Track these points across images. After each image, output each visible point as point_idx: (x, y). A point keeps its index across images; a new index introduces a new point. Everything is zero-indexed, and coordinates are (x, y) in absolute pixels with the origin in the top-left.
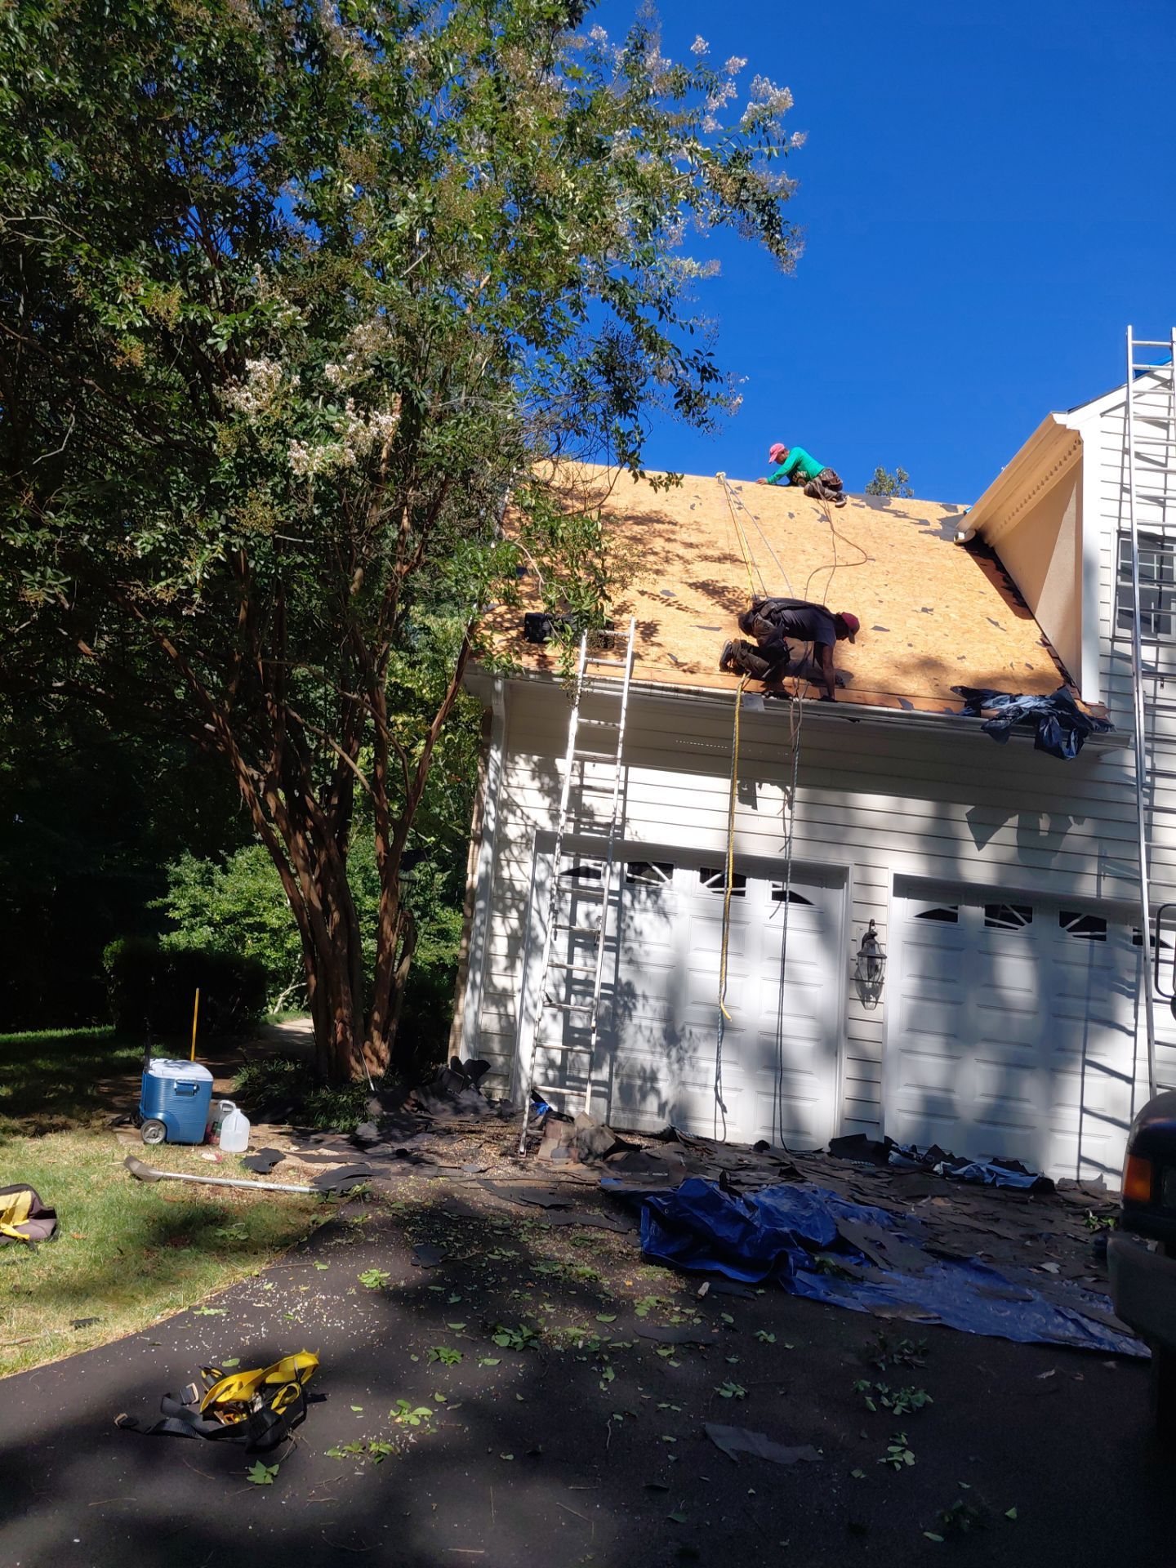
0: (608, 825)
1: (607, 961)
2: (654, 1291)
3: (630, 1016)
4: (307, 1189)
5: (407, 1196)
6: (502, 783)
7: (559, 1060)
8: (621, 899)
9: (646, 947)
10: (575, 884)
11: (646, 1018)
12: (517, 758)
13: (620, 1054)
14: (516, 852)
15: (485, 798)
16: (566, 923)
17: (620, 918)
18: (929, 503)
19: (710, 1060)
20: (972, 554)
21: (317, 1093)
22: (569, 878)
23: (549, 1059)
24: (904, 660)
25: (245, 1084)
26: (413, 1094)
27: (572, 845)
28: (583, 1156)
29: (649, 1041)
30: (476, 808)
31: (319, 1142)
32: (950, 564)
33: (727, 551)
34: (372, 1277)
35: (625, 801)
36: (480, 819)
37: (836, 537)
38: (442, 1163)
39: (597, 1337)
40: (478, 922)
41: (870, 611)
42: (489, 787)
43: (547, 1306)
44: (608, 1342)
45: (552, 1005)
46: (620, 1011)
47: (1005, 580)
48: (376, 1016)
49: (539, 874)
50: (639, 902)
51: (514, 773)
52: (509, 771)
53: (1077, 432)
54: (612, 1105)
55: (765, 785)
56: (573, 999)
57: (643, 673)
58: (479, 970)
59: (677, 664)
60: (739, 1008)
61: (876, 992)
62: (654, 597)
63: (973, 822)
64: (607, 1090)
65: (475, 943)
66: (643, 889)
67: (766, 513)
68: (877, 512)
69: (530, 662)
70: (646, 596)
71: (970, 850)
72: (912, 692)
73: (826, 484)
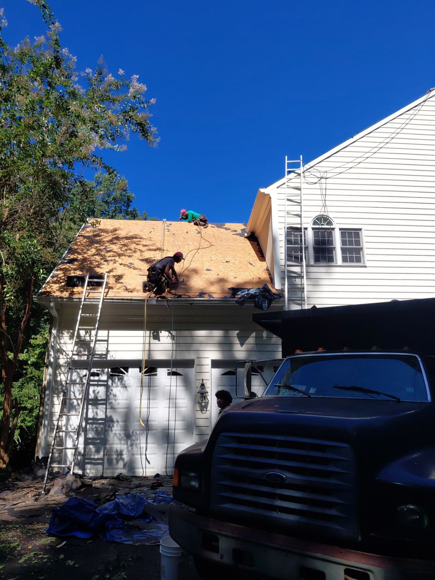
1: (102, 409)
2: (38, 549)
3: (112, 430)
6: (57, 343)
7: (82, 452)
8: (107, 384)
9: (118, 401)
10: (89, 380)
11: (118, 430)
12: (64, 332)
13: (108, 446)
14: (62, 369)
15: (50, 349)
17: (107, 391)
19: (143, 443)
20: (249, 241)
22: (87, 377)
23: (78, 452)
24: (214, 280)
28: (67, 492)
29: (119, 439)
30: (47, 353)
33: (159, 247)
35: (108, 344)
36: (48, 358)
37: (201, 239)
40: (46, 400)
41: (206, 264)
42: (51, 345)
46: (107, 428)
49: (74, 377)
50: (115, 383)
51: (62, 338)
52: (60, 337)
53: (269, 194)
54: (105, 467)
55: (163, 332)
56: (88, 426)
57: (111, 294)
58: (47, 419)
59: (127, 289)
60: (155, 421)
61: (206, 406)
62: (125, 265)
63: (239, 336)
64: (102, 462)
65: (45, 408)
66: (116, 378)
67: (178, 232)
68: (219, 229)
69: (66, 294)
70: (122, 265)
71: (238, 347)
72: (214, 292)
73: (201, 220)
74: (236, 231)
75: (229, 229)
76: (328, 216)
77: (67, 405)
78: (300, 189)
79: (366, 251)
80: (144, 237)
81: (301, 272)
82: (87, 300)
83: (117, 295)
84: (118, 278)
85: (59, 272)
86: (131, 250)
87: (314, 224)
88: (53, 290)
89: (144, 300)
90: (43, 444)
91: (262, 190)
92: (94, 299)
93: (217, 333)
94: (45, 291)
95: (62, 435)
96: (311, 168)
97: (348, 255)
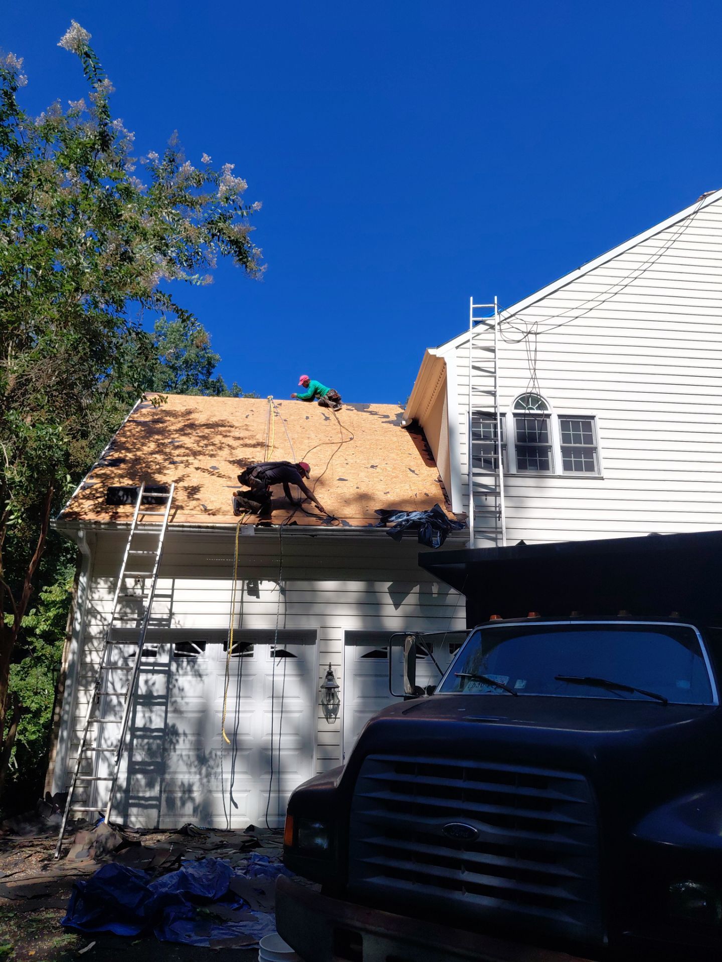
0: (159, 620)
1: (159, 713)
3: (175, 750)
6: (87, 598)
7: (124, 785)
8: (169, 669)
9: (186, 700)
10: (138, 663)
11: (185, 749)
12: (99, 580)
13: (167, 777)
14: (95, 644)
15: (75, 609)
17: (169, 682)
19: (227, 773)
20: (409, 432)
22: (135, 658)
24: (351, 496)
28: (97, 854)
29: (187, 764)
30: (69, 616)
35: (172, 602)
36: (71, 624)
40: (66, 694)
42: (78, 602)
46: (167, 746)
49: (114, 657)
50: (182, 669)
51: (96, 591)
52: (93, 589)
53: (443, 358)
54: (161, 813)
55: (264, 582)
56: (135, 742)
57: (180, 518)
58: (66, 728)
59: (206, 510)
60: (248, 734)
61: (335, 711)
62: (204, 470)
63: (392, 592)
64: (158, 803)
65: (64, 710)
66: (185, 660)
67: (292, 417)
68: (360, 413)
69: (104, 517)
70: (199, 471)
71: (389, 609)
72: (350, 516)
73: (330, 398)
74: (387, 417)
75: (376, 414)
76: (540, 395)
77: (101, 705)
78: (493, 351)
79: (602, 453)
80: (236, 424)
81: (496, 486)
82: (139, 527)
83: (190, 519)
84: (193, 491)
85: (94, 481)
86: (214, 445)
87: (516, 408)
88: (83, 510)
89: (234, 529)
90: (58, 770)
91: (432, 351)
92: (152, 525)
93: (355, 586)
94: (71, 511)
95: (92, 756)
96: (512, 316)
97: (573, 459)
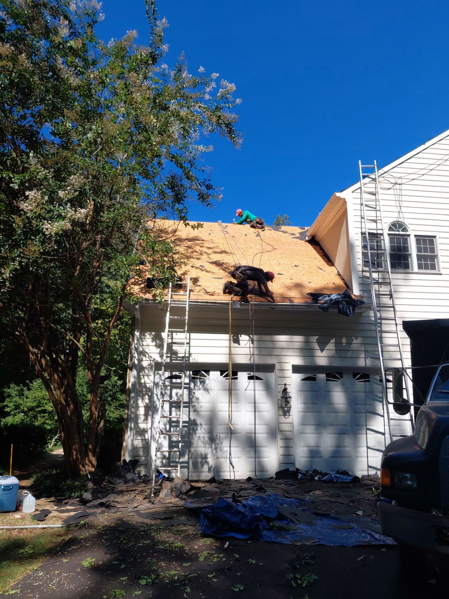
0: (183, 357)
1: (185, 412)
2: (207, 550)
3: (195, 433)
4: (61, 526)
5: (104, 523)
6: (140, 345)
7: (167, 455)
8: (190, 386)
9: (200, 404)
10: (171, 382)
11: (202, 433)
12: (146, 334)
13: (192, 449)
14: (146, 372)
15: (133, 351)
16: (168, 399)
17: (190, 394)
18: (295, 227)
19: (227, 447)
20: (311, 244)
21: (65, 482)
22: (169, 380)
23: (163, 455)
24: (289, 285)
25: (35, 482)
26: (106, 478)
27: (168, 367)
28: (177, 495)
29: (203, 442)
30: (130, 356)
31: (66, 503)
32: (303, 248)
33: (223, 249)
34: (88, 561)
35: (190, 347)
36: (131, 360)
37: (262, 242)
38: (119, 506)
39: (183, 574)
40: (132, 402)
41: (276, 268)
43: (162, 563)
44: (188, 575)
45: (163, 434)
46: (191, 432)
47: (323, 253)
48: (90, 446)
50: (197, 386)
51: (145, 340)
52: (143, 339)
53: (345, 199)
54: (190, 471)
55: (242, 335)
56: (172, 429)
57: (194, 297)
58: (133, 422)
59: (207, 293)
60: (238, 424)
61: (289, 411)
62: (197, 268)
63: (319, 342)
64: (187, 465)
65: (131, 411)
66: (198, 381)
67: (237, 234)
68: (276, 232)
70: (194, 268)
71: (318, 353)
72: (293, 296)
74: (294, 234)
75: (287, 232)
76: (403, 223)
78: (375, 195)
79: (441, 259)
80: (205, 239)
81: (379, 278)
82: (172, 302)
83: (200, 297)
84: (195, 281)
86: (197, 252)
87: (389, 230)
89: (228, 304)
90: (130, 447)
91: (338, 194)
92: (179, 301)
93: (298, 339)
95: (148, 438)
96: (385, 173)
97: (423, 262)
